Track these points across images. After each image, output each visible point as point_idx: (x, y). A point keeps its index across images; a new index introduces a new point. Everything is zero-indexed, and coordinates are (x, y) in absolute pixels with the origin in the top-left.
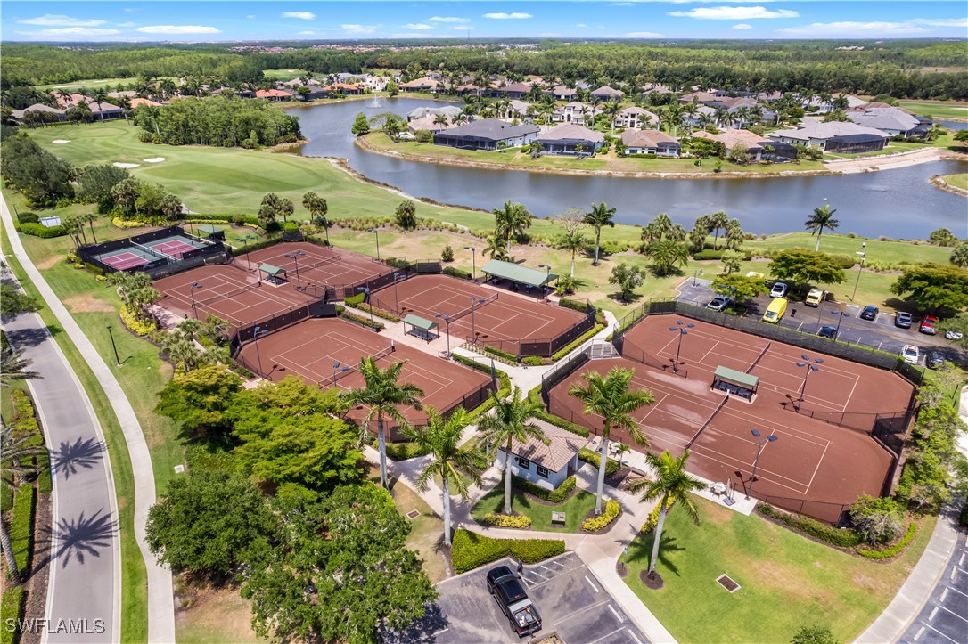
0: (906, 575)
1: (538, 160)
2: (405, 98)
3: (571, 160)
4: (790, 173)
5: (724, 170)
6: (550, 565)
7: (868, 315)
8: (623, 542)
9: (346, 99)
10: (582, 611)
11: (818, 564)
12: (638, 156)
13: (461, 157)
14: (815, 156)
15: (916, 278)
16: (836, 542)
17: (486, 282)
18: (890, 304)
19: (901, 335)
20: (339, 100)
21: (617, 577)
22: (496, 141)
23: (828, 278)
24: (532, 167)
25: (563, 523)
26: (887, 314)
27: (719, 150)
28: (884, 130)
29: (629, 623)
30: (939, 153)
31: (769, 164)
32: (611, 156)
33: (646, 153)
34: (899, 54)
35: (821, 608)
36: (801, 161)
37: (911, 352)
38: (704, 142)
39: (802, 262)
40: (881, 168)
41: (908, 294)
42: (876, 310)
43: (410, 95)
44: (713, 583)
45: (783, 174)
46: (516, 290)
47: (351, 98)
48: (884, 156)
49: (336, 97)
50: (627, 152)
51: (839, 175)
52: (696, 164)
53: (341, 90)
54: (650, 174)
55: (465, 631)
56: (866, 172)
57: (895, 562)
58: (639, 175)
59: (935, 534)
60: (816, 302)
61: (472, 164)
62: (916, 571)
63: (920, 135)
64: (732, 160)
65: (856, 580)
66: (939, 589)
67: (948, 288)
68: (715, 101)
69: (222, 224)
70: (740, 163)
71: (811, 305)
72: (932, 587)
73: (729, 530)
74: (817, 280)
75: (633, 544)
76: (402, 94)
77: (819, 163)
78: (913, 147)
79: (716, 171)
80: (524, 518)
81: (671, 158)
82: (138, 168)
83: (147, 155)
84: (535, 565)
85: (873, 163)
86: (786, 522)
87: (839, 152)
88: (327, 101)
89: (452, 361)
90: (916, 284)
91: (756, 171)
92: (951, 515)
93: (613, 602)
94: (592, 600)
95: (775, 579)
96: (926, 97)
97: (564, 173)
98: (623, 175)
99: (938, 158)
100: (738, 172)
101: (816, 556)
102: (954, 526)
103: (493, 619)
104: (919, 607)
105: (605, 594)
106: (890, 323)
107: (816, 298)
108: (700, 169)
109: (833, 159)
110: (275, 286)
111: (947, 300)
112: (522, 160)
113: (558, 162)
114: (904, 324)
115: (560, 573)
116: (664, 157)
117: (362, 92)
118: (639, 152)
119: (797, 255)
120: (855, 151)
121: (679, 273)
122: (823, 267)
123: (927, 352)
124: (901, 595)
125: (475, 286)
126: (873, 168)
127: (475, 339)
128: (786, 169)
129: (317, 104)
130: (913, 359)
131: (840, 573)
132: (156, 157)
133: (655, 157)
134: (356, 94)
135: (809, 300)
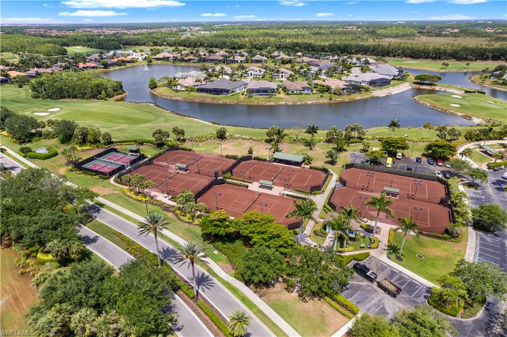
0: (467, 245)
1: (252, 99)
2: (157, 64)
3: (267, 98)
4: (359, 98)
5: (333, 99)
6: (367, 260)
7: (419, 160)
8: (385, 250)
9: (126, 66)
10: (385, 272)
11: (442, 246)
12: (295, 94)
13: (214, 99)
14: (367, 90)
15: (434, 146)
16: (445, 239)
17: (274, 162)
18: (424, 155)
19: (432, 167)
20: (123, 67)
21: (389, 260)
22: (229, 90)
23: (403, 148)
24: (250, 102)
25: (364, 247)
26: (424, 159)
27: (328, 89)
28: (387, 75)
29: (400, 272)
30: (410, 85)
31: (350, 94)
32: (282, 95)
33: (298, 92)
34: (373, 31)
35: (449, 258)
36: (362, 92)
37: (438, 174)
38: (321, 86)
39: (394, 143)
40: (393, 93)
41: (430, 151)
42: (421, 159)
43: (159, 62)
44: (416, 257)
45: (357, 98)
46: (288, 164)
47: (129, 65)
48: (391, 88)
49: (121, 65)
50: (290, 92)
51: (378, 97)
52: (321, 96)
53: (123, 61)
54: (303, 103)
55: (355, 284)
56: (387, 95)
57: (462, 242)
58: (299, 103)
59: (469, 232)
60: (400, 157)
61: (221, 102)
62: (469, 243)
63: (401, 77)
64: (335, 94)
65: (454, 249)
66: (476, 247)
67: (444, 149)
68: (311, 61)
69: (132, 144)
70: (338, 95)
71: (399, 159)
72: (474, 247)
73: (413, 241)
74: (400, 149)
75: (388, 250)
76: (154, 62)
77: (369, 92)
78: (401, 83)
79: (330, 99)
80: (351, 248)
81: (309, 94)
82: (49, 115)
83: (48, 107)
84: (363, 261)
85: (389, 91)
86: (429, 236)
87: (375, 86)
88: (117, 68)
89: (285, 196)
90: (434, 148)
91: (346, 98)
92: (471, 226)
93: (392, 267)
94: (386, 268)
95: (433, 253)
96: (394, 56)
97: (265, 104)
98: (292, 104)
99: (410, 87)
100: (339, 99)
101: (441, 244)
102: (473, 229)
103: (361, 279)
104: (473, 253)
105: (388, 266)
106: (426, 162)
107: (400, 156)
108: (323, 99)
109: (374, 90)
110: (185, 173)
111: (445, 153)
112: (244, 99)
113: (261, 99)
114: (432, 163)
115: (372, 263)
116: (306, 94)
117: (133, 62)
118: (295, 92)
119: (392, 141)
120: (381, 86)
121: (345, 150)
122: (402, 144)
123: (443, 173)
124: (468, 251)
125: (270, 164)
126: (390, 94)
127: (287, 186)
128: (357, 96)
129: (112, 69)
130: (440, 176)
131: (449, 248)
132: (54, 108)
133: (302, 94)
134: (131, 63)
135: (398, 157)
